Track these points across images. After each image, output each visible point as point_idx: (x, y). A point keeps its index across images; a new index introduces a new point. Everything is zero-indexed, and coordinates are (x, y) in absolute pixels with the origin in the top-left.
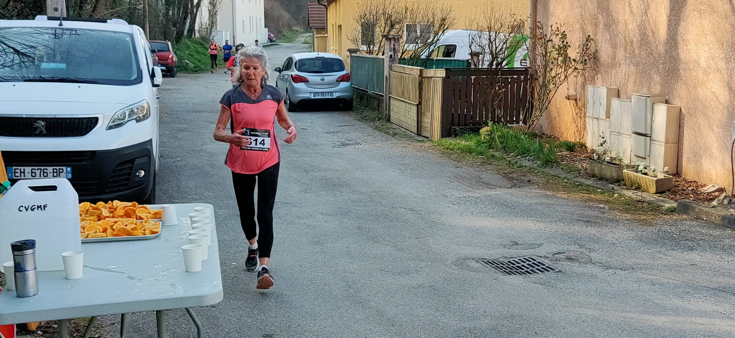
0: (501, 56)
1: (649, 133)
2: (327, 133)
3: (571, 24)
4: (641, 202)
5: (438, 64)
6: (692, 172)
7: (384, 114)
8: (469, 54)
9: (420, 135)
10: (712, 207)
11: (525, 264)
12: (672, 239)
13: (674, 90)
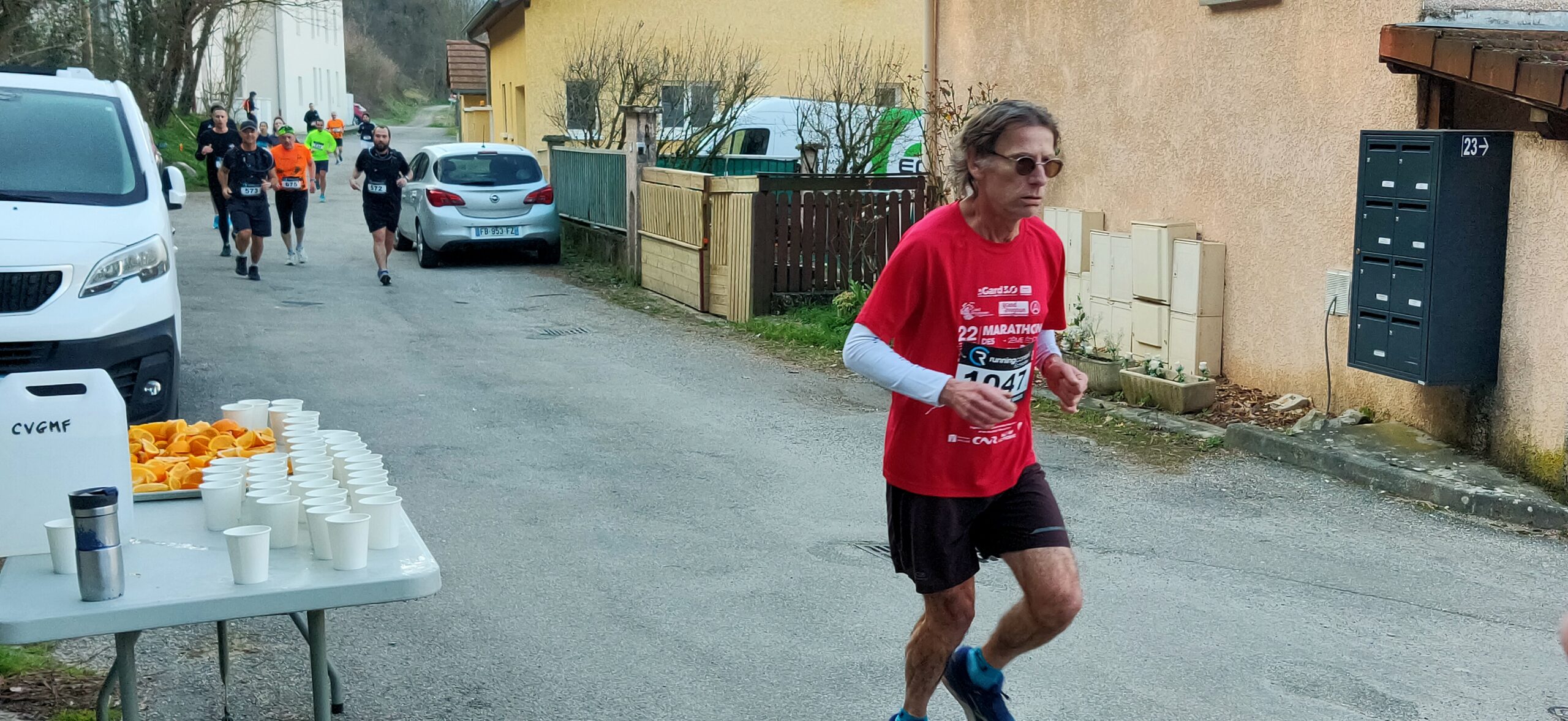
0: (861, 151)
1: (1165, 297)
2: (510, 310)
3: (1010, 84)
4: (1158, 430)
5: (737, 167)
6: (1251, 371)
7: (629, 270)
8: (796, 148)
9: (708, 312)
10: (1292, 436)
12: (1221, 497)
13: (1213, 214)
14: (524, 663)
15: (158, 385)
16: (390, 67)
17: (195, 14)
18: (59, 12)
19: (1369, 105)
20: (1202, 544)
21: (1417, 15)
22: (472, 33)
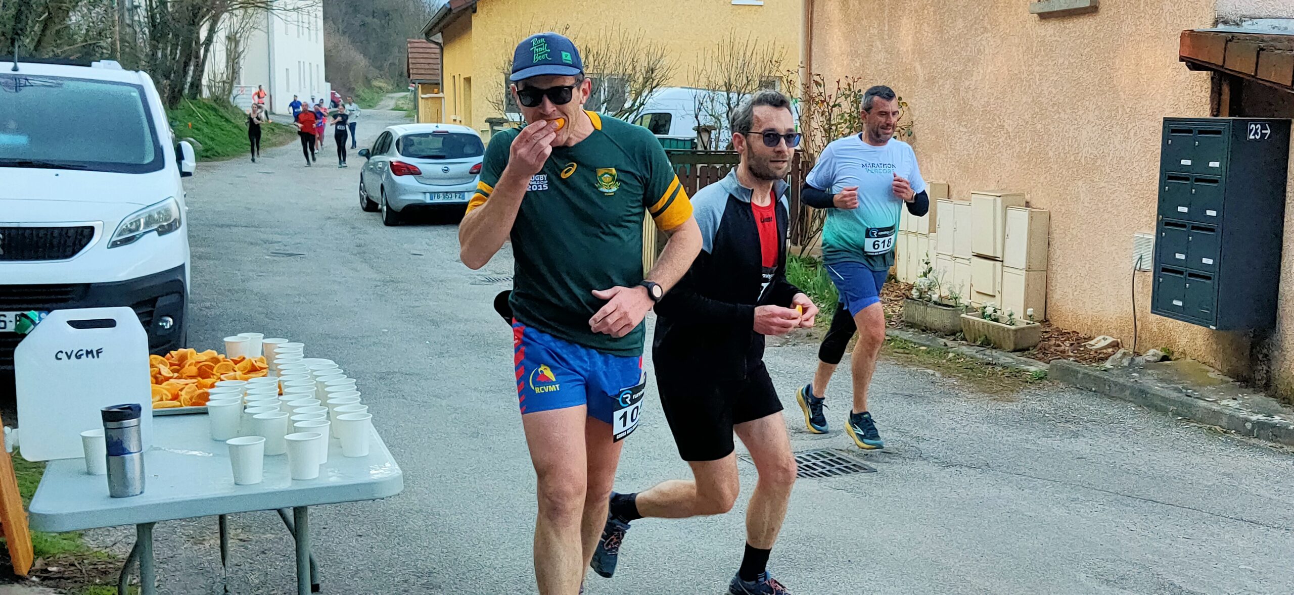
1: (999, 254)
3: (871, 77)
4: (992, 364)
6: (1070, 317)
8: (693, 129)
10: (1105, 370)
11: (818, 462)
12: (1045, 420)
13: (1039, 185)
14: (468, 552)
15: (171, 320)
16: (361, 61)
17: (203, 17)
18: (93, 15)
19: (1170, 97)
20: (1028, 460)
21: (1213, 21)
22: (428, 34)
